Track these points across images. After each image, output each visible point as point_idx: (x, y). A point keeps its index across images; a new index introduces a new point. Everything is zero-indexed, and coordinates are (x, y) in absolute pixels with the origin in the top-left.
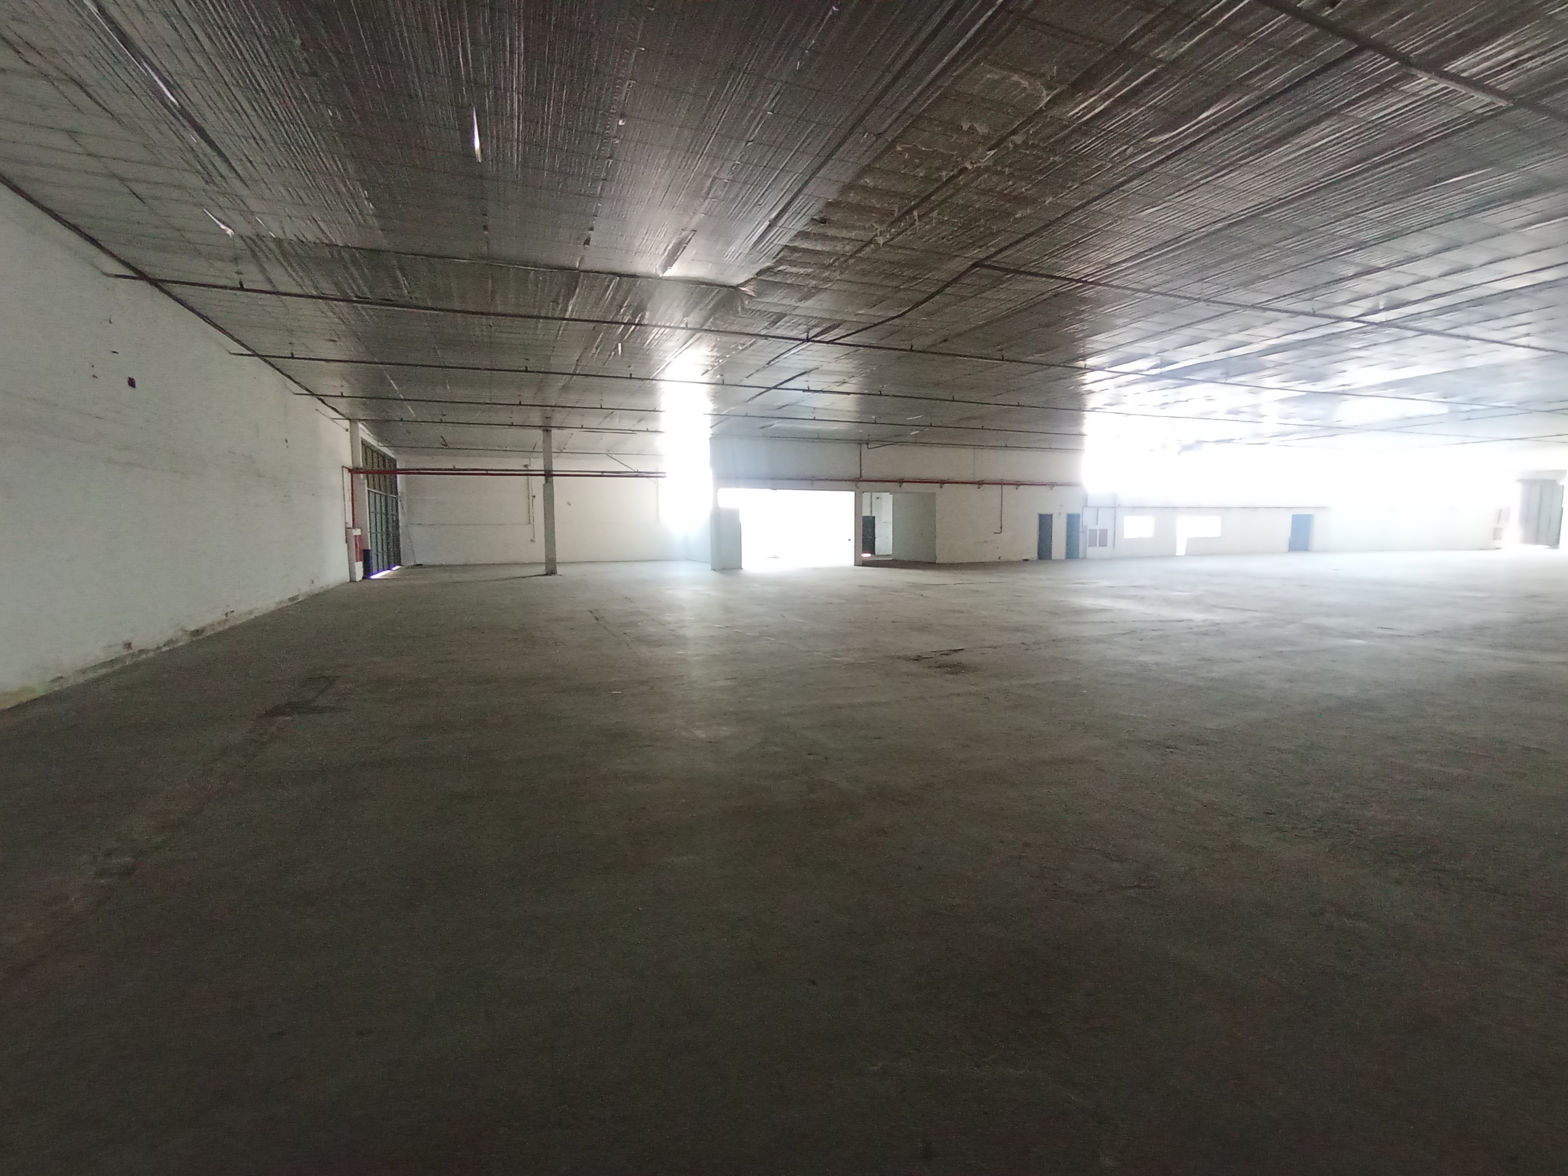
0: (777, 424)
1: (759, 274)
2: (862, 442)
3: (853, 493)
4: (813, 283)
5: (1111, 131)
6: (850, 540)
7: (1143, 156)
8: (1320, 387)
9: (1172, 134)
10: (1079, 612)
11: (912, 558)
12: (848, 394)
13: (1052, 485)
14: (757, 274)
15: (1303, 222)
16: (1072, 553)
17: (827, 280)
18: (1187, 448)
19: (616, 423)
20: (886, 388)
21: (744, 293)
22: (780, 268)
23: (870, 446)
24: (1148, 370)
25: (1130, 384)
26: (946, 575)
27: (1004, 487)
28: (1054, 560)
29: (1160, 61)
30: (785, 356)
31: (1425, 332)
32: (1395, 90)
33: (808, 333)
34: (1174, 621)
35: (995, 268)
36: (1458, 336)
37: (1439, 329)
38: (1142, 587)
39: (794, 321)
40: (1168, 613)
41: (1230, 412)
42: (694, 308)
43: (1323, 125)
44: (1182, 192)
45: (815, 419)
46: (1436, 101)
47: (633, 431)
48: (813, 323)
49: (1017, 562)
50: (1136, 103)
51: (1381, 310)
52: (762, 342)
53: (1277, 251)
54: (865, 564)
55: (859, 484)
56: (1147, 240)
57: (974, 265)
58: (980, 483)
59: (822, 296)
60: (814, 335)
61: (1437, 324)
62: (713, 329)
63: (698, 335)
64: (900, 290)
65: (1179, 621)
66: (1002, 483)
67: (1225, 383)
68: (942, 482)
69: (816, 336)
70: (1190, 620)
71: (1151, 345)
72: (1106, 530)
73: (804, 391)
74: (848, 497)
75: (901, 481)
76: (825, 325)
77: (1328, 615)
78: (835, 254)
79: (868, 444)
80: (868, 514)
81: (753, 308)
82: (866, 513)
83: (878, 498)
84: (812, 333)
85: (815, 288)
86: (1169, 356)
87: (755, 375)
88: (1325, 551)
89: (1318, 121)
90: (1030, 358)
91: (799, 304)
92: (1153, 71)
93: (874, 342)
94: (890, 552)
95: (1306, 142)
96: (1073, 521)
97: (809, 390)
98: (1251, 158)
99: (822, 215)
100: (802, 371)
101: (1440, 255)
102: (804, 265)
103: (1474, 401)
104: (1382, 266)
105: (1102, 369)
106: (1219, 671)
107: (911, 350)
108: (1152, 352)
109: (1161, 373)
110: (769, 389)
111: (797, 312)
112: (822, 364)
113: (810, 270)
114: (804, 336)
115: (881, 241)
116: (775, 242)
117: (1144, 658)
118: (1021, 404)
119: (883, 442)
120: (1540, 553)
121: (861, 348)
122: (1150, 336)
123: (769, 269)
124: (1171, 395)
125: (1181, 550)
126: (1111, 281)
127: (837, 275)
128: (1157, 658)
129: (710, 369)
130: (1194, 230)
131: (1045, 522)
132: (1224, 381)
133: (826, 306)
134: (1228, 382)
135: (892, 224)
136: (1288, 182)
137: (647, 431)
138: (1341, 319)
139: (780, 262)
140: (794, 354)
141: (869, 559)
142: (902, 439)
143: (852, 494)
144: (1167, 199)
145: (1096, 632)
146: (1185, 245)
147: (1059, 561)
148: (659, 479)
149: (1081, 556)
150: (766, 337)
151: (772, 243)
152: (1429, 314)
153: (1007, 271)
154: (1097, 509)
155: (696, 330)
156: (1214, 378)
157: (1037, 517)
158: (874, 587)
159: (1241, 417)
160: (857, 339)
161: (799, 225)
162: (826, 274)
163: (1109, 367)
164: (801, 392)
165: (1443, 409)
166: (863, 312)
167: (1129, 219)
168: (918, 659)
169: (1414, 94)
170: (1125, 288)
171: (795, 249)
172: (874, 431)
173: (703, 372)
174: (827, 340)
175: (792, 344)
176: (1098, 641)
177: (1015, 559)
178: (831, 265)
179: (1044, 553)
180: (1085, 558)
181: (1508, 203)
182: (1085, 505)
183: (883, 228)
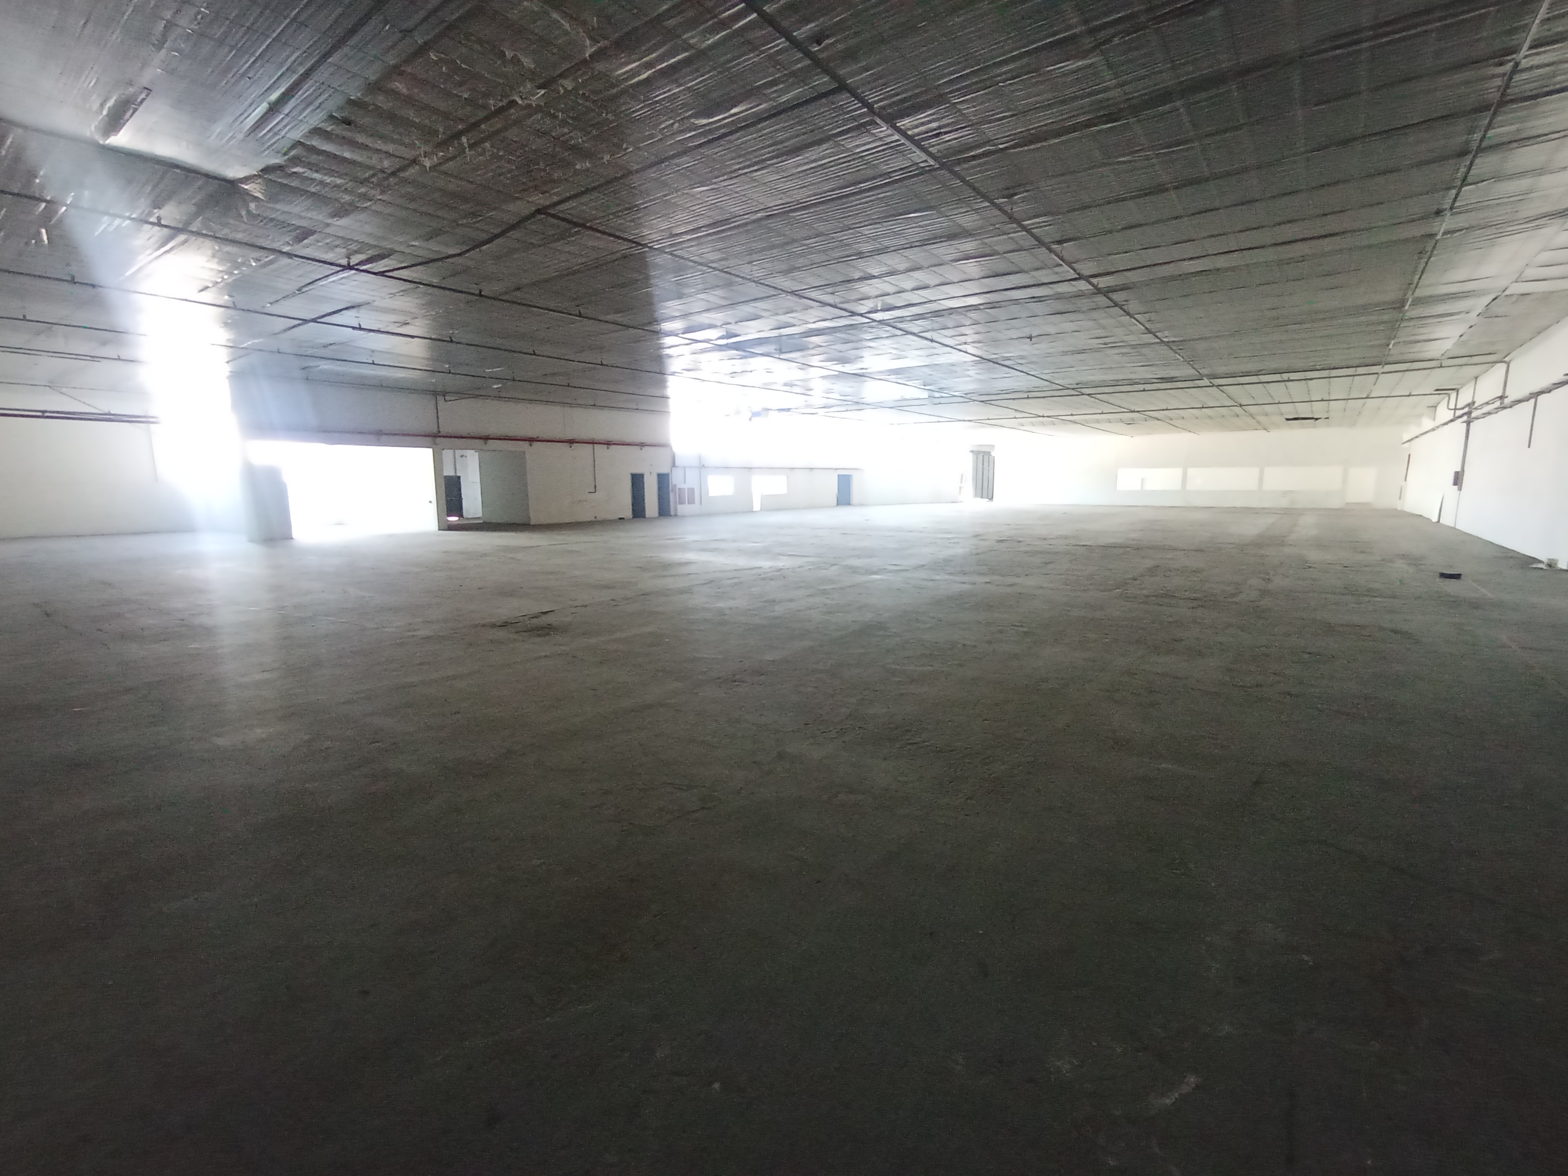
0: (325, 366)
1: (266, 170)
2: (437, 393)
3: (431, 450)
4: (347, 198)
5: (657, 102)
6: (430, 502)
7: (688, 135)
8: (848, 368)
9: (711, 120)
10: (667, 566)
11: (505, 519)
12: (412, 337)
13: (642, 445)
14: (262, 170)
15: (821, 227)
16: (664, 511)
17: (365, 197)
18: (755, 414)
19: (59, 344)
20: (457, 334)
21: (247, 193)
22: (295, 170)
23: (447, 398)
24: (716, 340)
25: (703, 351)
26: (540, 536)
27: (595, 445)
28: (648, 518)
29: (691, 47)
30: (321, 283)
31: (908, 333)
32: (868, 131)
33: (349, 258)
34: (747, 569)
35: (559, 218)
36: (926, 339)
37: (916, 332)
38: (723, 540)
39: (328, 241)
40: (742, 562)
41: (785, 385)
42: (169, 198)
43: (825, 146)
44: (725, 177)
45: (373, 364)
46: (895, 149)
47: (93, 358)
48: (354, 247)
49: (611, 521)
50: (676, 81)
51: (879, 311)
52: (285, 261)
53: (805, 247)
54: (451, 528)
55: (439, 440)
56: (702, 217)
57: (538, 211)
58: (571, 442)
59: (363, 216)
60: (357, 262)
61: (914, 327)
62: (204, 232)
63: (182, 237)
64: (458, 225)
65: (751, 569)
66: (593, 443)
67: (779, 358)
68: (531, 440)
69: (361, 263)
70: (760, 568)
71: (717, 317)
72: (693, 489)
73: (354, 328)
74: (427, 454)
75: (486, 438)
76: (371, 253)
77: (859, 557)
78: (370, 168)
79: (444, 396)
80: (452, 473)
81: (265, 215)
82: (449, 472)
83: (462, 456)
84: (354, 260)
85: (351, 204)
86: (733, 328)
87: (282, 302)
88: (862, 505)
89: (819, 142)
90: (609, 318)
91: (330, 221)
92: (686, 54)
93: (435, 281)
94: (480, 515)
95: (813, 158)
96: (663, 480)
97: (360, 329)
98: (775, 161)
99: (345, 114)
100: (349, 305)
101: (910, 273)
102: (330, 172)
103: (941, 390)
104: (876, 274)
105: (676, 335)
106: (779, 610)
107: (480, 295)
108: (719, 324)
109: (727, 344)
110: (306, 321)
111: (328, 230)
112: (374, 298)
113: (339, 181)
114: (344, 262)
115: (428, 163)
116: (283, 133)
117: (720, 605)
118: (604, 363)
119: (461, 394)
120: (982, 505)
121: (421, 286)
122: (714, 308)
123: (280, 168)
124: (738, 365)
125: (757, 507)
126: (675, 251)
127: (376, 193)
128: (731, 603)
129: (210, 285)
130: (741, 216)
131: (637, 481)
132: (777, 356)
133: (368, 229)
134: (781, 357)
135: (440, 145)
136: (805, 189)
137: (119, 359)
138: (853, 314)
139: (296, 161)
140: (334, 281)
141: (457, 523)
142: (482, 392)
143: (429, 451)
144: (714, 181)
145: (681, 583)
146: (735, 227)
147: (654, 519)
148: (152, 426)
149: (672, 513)
150: (289, 255)
151: (276, 134)
152: (909, 318)
153: (576, 224)
154: (684, 468)
155: (177, 231)
156: (770, 353)
157: (629, 477)
158: (462, 553)
159: (796, 389)
160: (414, 275)
161: (316, 119)
162: (363, 190)
163: (683, 333)
164: (350, 329)
165: (925, 395)
166: (417, 244)
167: (683, 194)
168: (505, 625)
169: (881, 139)
170: (688, 259)
171: (312, 149)
172: (450, 382)
173: (200, 288)
174: (376, 271)
175: (328, 269)
176: (682, 591)
177: (611, 517)
178: (367, 180)
179: (638, 511)
180: (676, 515)
181: (945, 241)
182: (674, 465)
183: (428, 149)
